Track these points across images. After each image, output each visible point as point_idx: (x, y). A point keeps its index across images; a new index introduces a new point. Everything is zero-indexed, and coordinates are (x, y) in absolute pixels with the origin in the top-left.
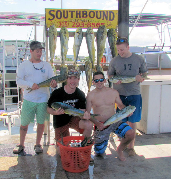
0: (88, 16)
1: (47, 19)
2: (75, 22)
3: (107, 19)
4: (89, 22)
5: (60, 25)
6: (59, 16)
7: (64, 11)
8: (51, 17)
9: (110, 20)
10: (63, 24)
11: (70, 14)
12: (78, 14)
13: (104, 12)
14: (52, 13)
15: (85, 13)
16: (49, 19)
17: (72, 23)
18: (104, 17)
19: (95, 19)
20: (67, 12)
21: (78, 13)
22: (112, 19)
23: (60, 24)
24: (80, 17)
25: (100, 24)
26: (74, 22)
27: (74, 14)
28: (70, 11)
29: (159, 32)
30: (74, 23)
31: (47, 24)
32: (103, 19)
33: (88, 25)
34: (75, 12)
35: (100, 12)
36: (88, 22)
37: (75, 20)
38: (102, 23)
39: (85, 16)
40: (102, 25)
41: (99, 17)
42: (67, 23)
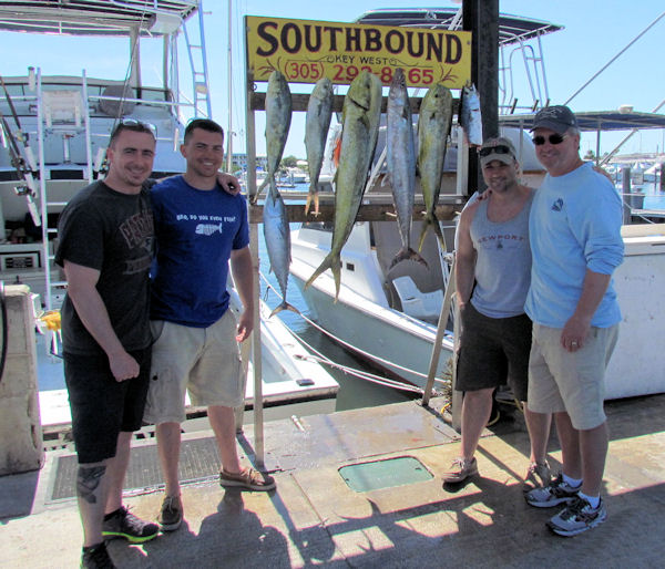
0: (384, 45)
1: (253, 51)
2: (344, 65)
3: (439, 59)
4: (388, 65)
5: (294, 73)
6: (292, 43)
7: (308, 28)
8: (267, 47)
9: (449, 60)
11: (326, 36)
12: (353, 38)
13: (430, 36)
14: (269, 30)
15: (373, 35)
16: (260, 52)
17: (335, 67)
18: (432, 51)
19: (405, 55)
20: (318, 29)
21: (353, 34)
22: (453, 57)
24: (358, 48)
25: (420, 74)
26: (339, 63)
27: (341, 38)
28: (326, 29)
30: (342, 69)
31: (253, 68)
32: (429, 58)
33: (385, 74)
34: (344, 31)
35: (421, 35)
36: (382, 66)
37: (345, 57)
38: (425, 72)
39: (374, 45)
40: (425, 75)
41: (416, 50)
42: (319, 68)
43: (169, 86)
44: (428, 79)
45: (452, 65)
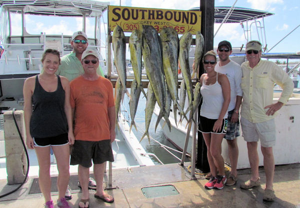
0: (164, 17)
1: (111, 19)
3: (188, 23)
4: (166, 25)
6: (126, 16)
7: (133, 10)
8: (116, 18)
9: (191, 23)
10: (131, 27)
11: (140, 13)
12: (151, 14)
13: (184, 13)
14: (117, 11)
15: (160, 13)
16: (113, 20)
18: (185, 20)
19: (173, 21)
20: (137, 11)
21: (151, 12)
22: (193, 22)
23: (128, 27)
24: (153, 18)
25: (180, 29)
26: (145, 24)
27: (146, 14)
28: (140, 10)
29: (245, 31)
31: (110, 26)
32: (183, 22)
34: (148, 11)
35: (180, 13)
36: (163, 25)
37: (148, 22)
38: (181, 28)
39: (160, 17)
40: (181, 29)
41: (178, 19)
42: (137, 26)
43: (97, 38)
44: (182, 31)
45: (192, 25)
